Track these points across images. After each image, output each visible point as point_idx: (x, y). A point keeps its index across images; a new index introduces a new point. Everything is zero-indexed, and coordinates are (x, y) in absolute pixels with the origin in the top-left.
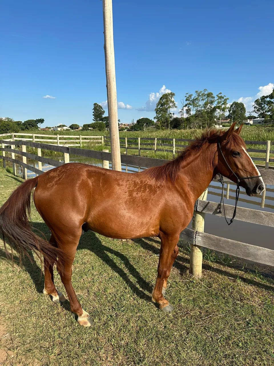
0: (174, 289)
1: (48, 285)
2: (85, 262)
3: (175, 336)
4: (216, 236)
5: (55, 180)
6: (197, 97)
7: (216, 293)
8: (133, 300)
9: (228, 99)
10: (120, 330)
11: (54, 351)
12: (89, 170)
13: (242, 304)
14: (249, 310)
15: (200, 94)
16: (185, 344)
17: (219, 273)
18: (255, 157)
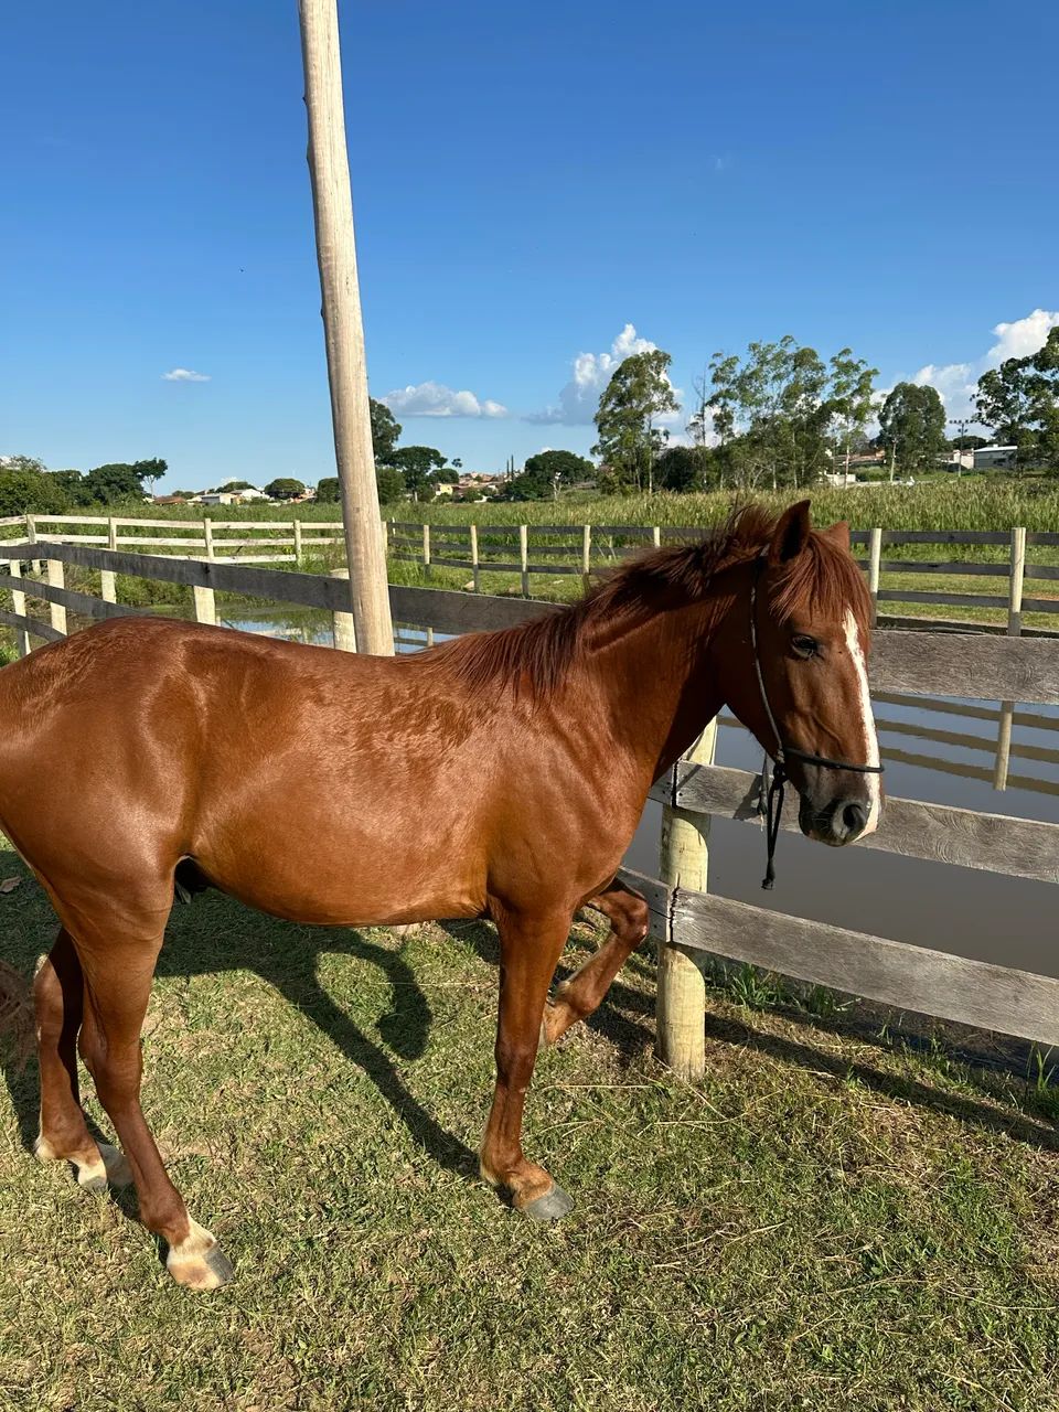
0: (586, 1123)
1: (55, 1120)
2: (240, 1021)
3: (559, 1324)
4: (751, 908)
5: (57, 683)
6: (755, 367)
7: (754, 1140)
8: (411, 1173)
9: (875, 372)
10: (339, 1300)
11: (50, 1396)
12: (197, 642)
13: (853, 1181)
14: (879, 1208)
15: (769, 357)
16: (597, 1353)
17: (777, 1056)
18: (975, 594)
